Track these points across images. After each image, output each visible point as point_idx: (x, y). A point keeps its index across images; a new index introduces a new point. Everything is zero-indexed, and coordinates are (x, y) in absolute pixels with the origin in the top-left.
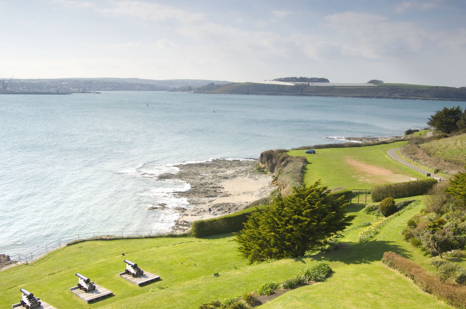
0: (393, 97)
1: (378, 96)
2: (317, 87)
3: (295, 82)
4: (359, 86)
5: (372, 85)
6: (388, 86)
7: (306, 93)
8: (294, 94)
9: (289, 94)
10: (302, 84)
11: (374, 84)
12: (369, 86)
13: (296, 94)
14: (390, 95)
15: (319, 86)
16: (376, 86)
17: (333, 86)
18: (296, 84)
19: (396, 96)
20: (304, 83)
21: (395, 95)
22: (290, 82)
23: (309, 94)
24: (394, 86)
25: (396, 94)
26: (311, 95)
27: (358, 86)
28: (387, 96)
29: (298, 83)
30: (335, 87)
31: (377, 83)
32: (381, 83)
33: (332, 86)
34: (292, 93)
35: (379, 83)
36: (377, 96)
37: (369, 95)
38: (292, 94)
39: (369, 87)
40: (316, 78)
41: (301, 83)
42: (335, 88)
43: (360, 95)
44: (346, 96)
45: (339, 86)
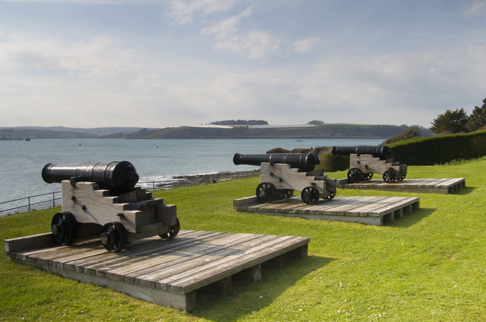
0: (335, 137)
2: (257, 129)
3: (233, 125)
4: (300, 127)
5: (313, 125)
6: (329, 126)
7: (246, 136)
8: (233, 137)
9: (227, 137)
11: (315, 125)
14: (332, 135)
17: (273, 128)
19: (338, 136)
20: (243, 126)
21: (336, 135)
22: (228, 125)
24: (335, 126)
25: (338, 134)
26: (250, 138)
27: (298, 127)
29: (236, 126)
30: (275, 129)
31: (317, 124)
35: (320, 124)
36: (319, 136)
38: (231, 137)
39: (310, 128)
40: (254, 121)
41: (239, 126)
43: (302, 136)
44: (287, 137)
45: (280, 128)
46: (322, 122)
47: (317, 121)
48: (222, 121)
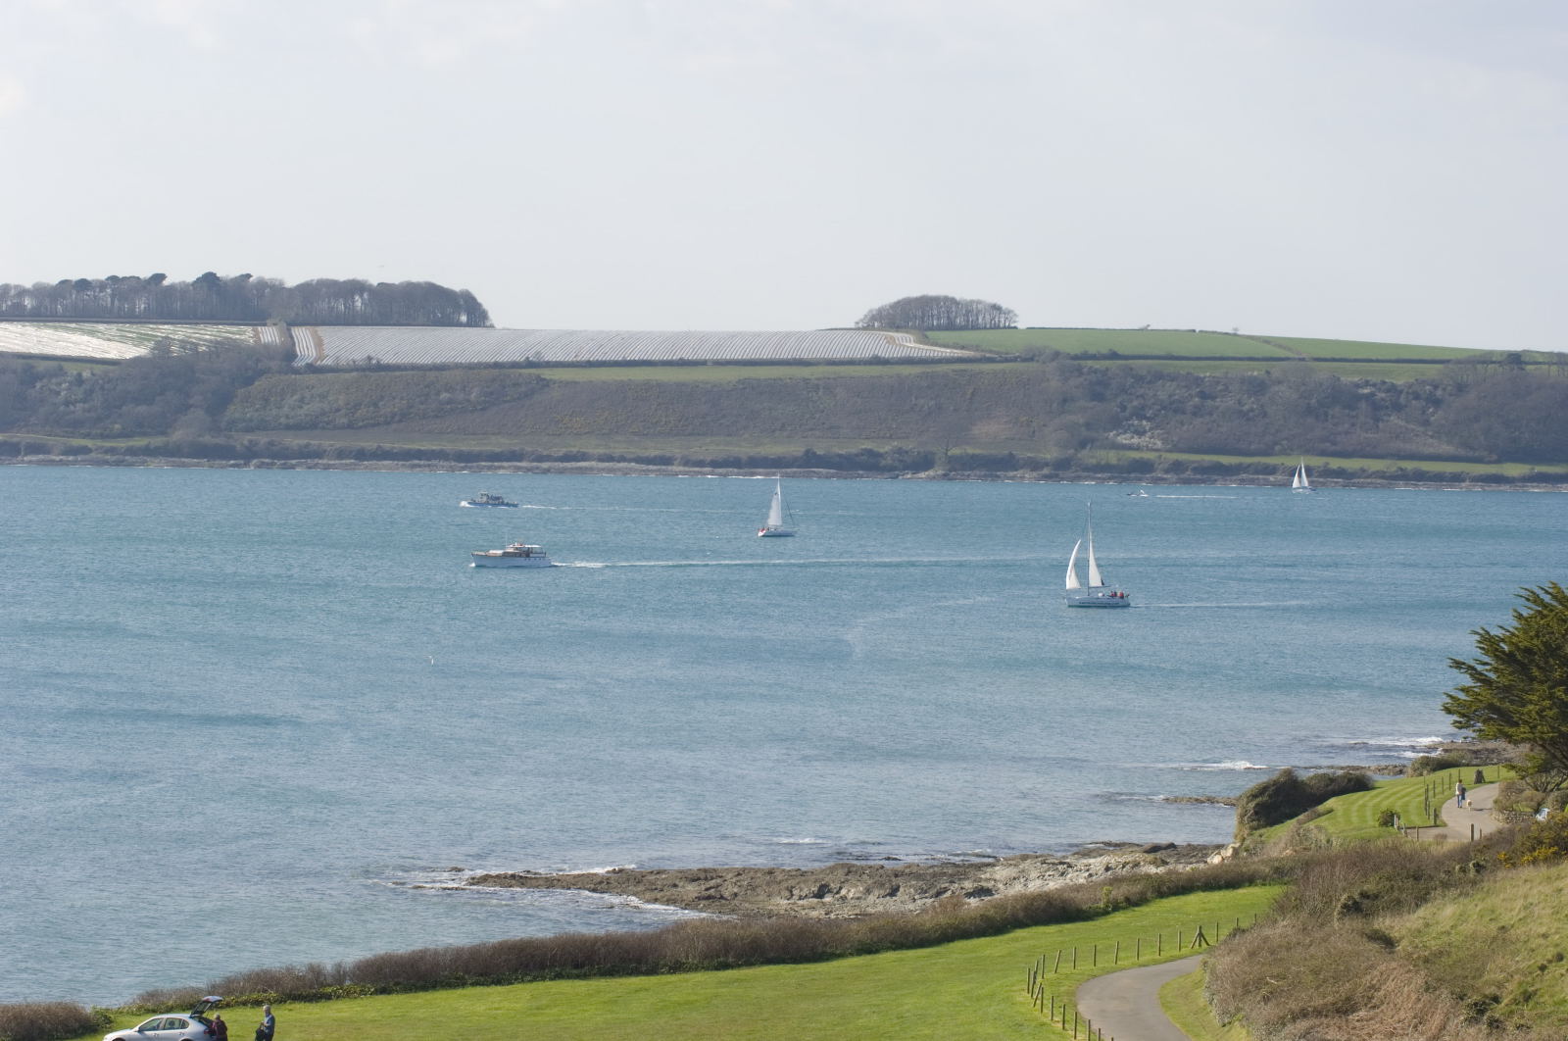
0: (1112, 457)
1: (970, 451)
2: (373, 368)
3: (146, 329)
4: (784, 355)
5: (907, 344)
6: (1057, 355)
7: (262, 439)
8: (140, 442)
9: (88, 443)
10: (219, 348)
11: (924, 340)
12: (877, 361)
13: (157, 441)
14: (1083, 445)
15: (388, 359)
16: (947, 352)
17: (529, 364)
18: (163, 346)
19: (1138, 448)
20: (245, 334)
21: (1123, 439)
22: (101, 327)
23: (294, 441)
24: (1114, 356)
25: (1141, 433)
26: (308, 456)
27: (765, 355)
28: (1051, 454)
29: (179, 332)
30: (547, 374)
31: (951, 327)
32: (997, 327)
33: (515, 365)
34: (124, 435)
35: (975, 327)
36: (955, 451)
37: (885, 448)
38: (122, 444)
39: (876, 370)
40: (355, 287)
41: (206, 334)
42: (545, 384)
43: (796, 449)
44: (653, 453)
45: (590, 364)
46: (996, 308)
47: (950, 302)
48: (54, 281)
